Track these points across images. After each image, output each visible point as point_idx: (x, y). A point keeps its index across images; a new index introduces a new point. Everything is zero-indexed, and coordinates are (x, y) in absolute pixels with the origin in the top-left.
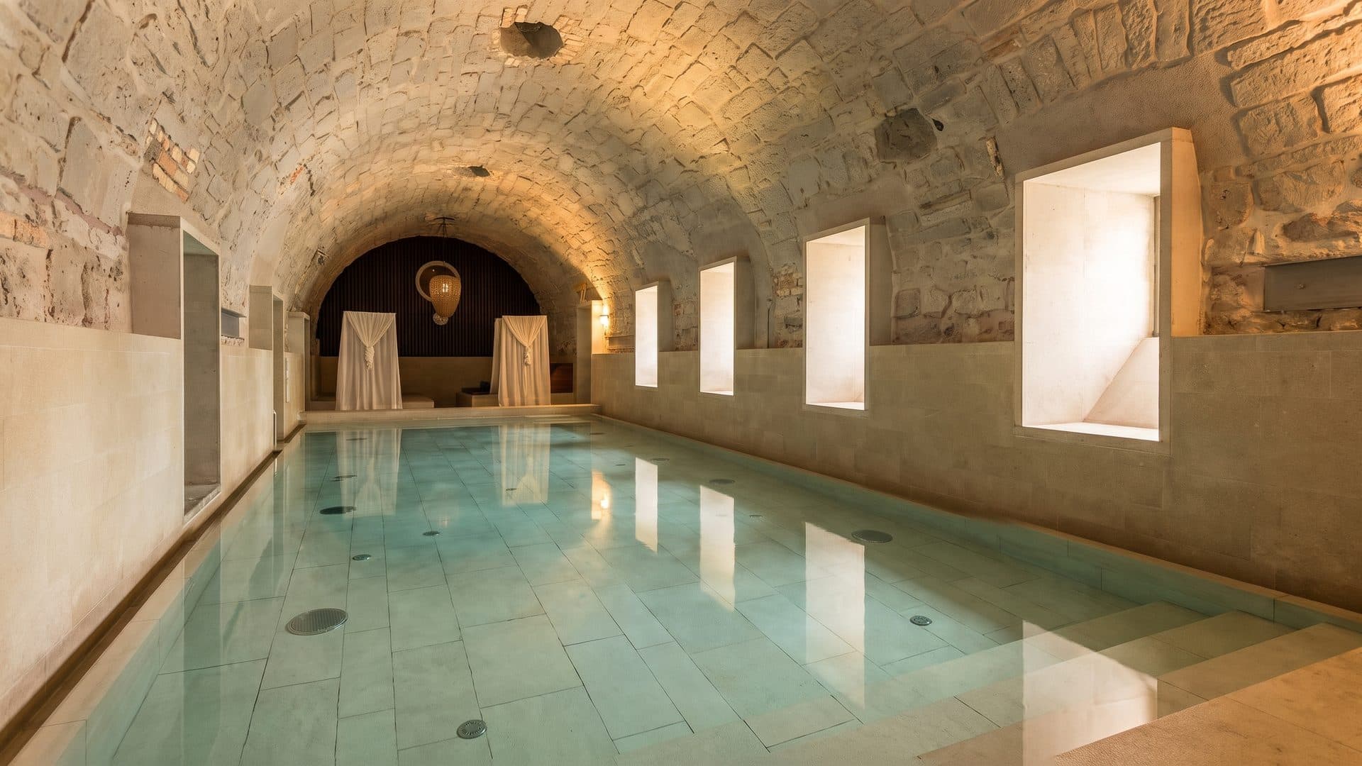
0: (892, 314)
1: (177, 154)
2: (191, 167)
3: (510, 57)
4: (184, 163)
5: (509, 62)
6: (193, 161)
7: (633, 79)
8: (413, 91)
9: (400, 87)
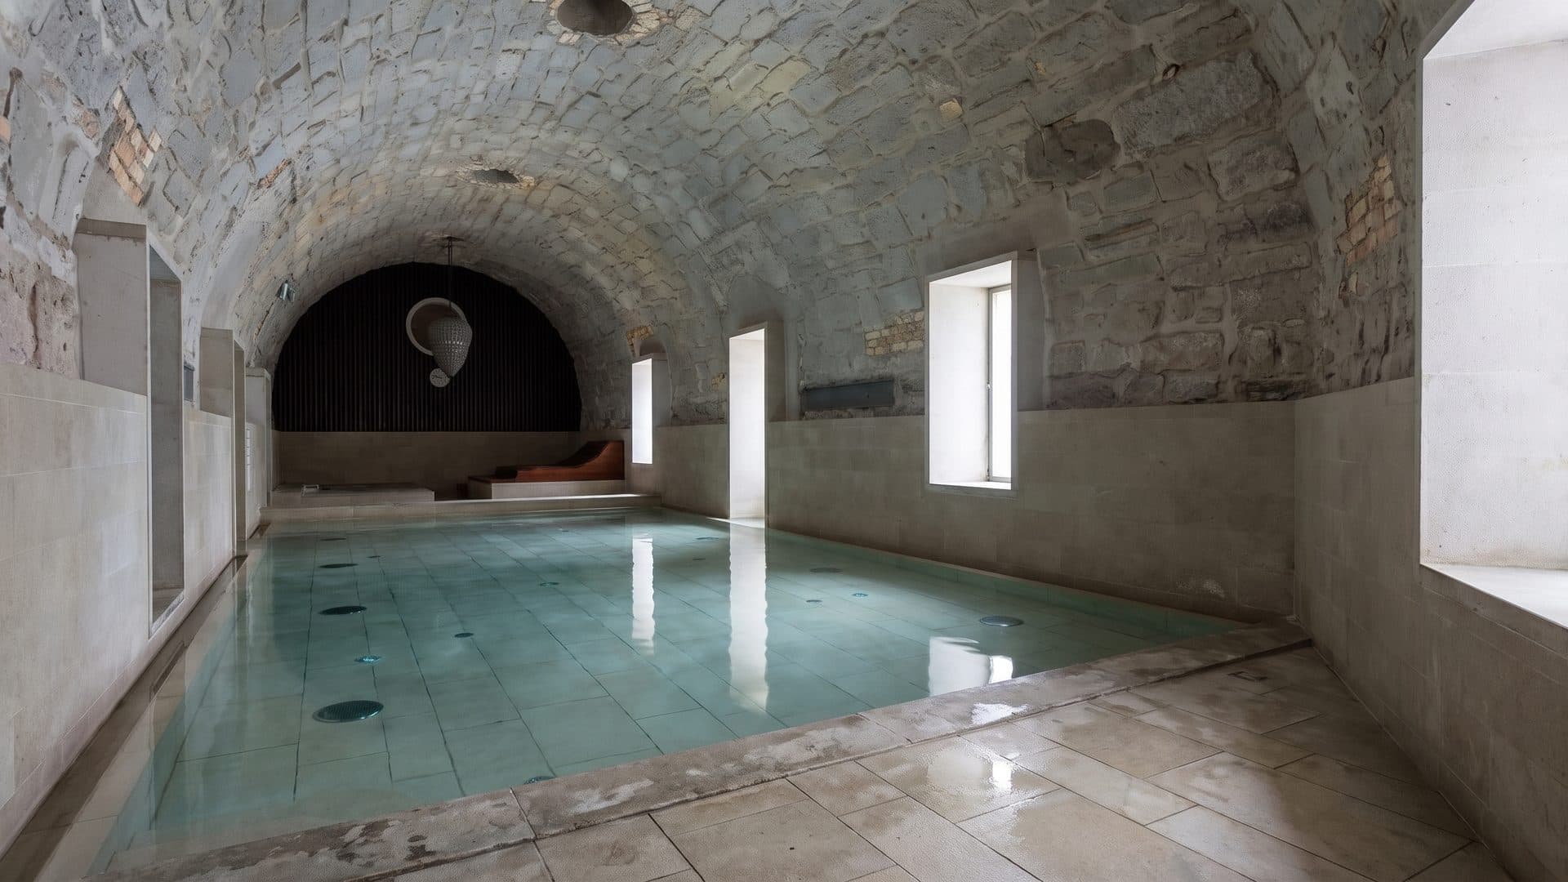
0: (1046, 373)
1: (137, 139)
2: (149, 158)
3: (565, 32)
4: (142, 152)
5: (564, 39)
6: (153, 151)
7: (716, 68)
8: (439, 70)
9: (424, 64)
